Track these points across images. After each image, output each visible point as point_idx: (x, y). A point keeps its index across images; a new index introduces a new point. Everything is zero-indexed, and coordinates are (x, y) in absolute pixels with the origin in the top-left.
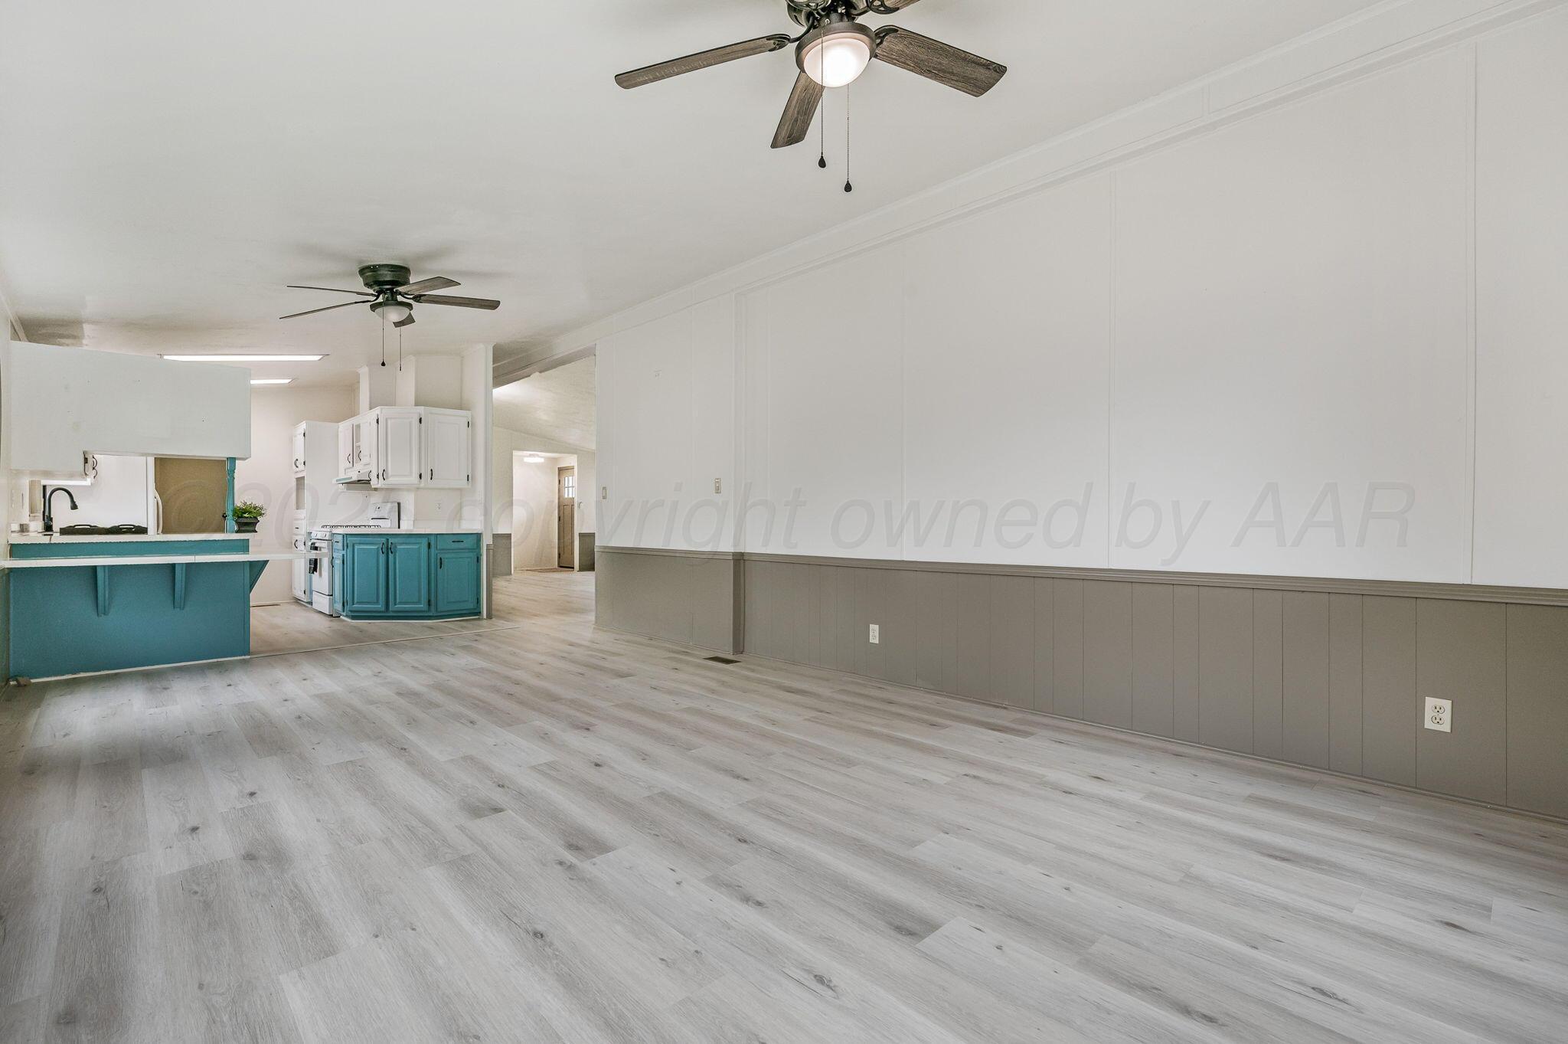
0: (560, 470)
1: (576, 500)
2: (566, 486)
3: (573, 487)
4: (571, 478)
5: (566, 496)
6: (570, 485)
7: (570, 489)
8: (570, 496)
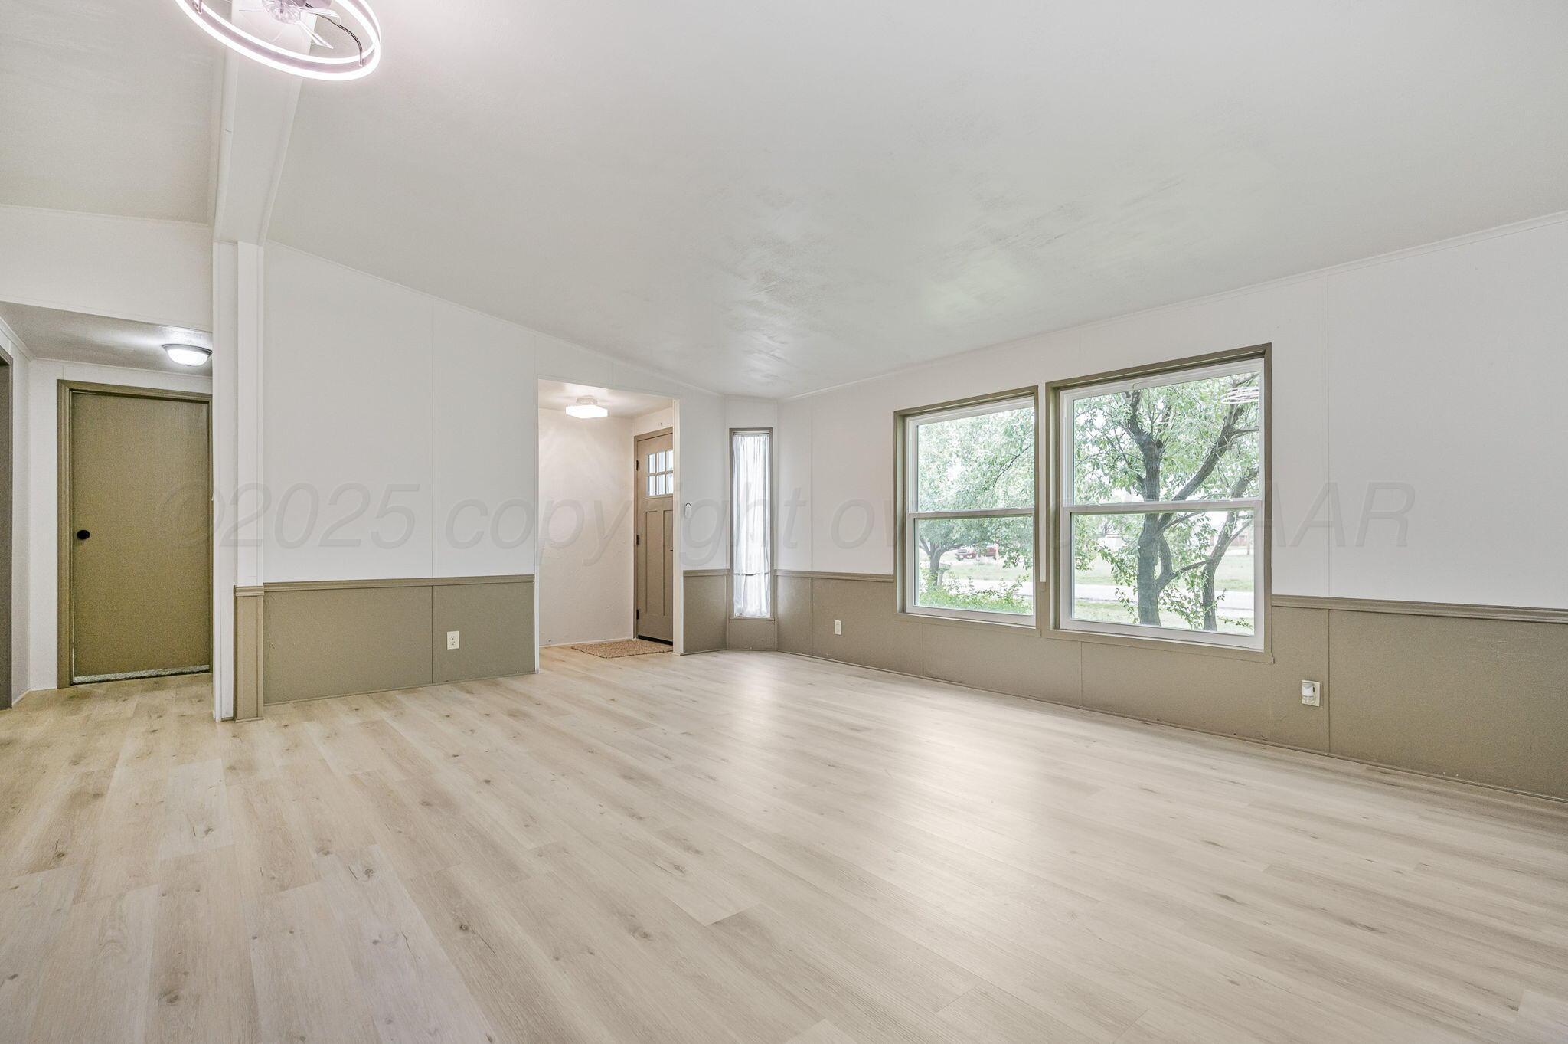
0: (640, 441)
1: (676, 499)
2: (652, 471)
3: (667, 473)
4: (662, 455)
5: (652, 493)
6: (662, 469)
7: (662, 478)
8: (662, 492)
